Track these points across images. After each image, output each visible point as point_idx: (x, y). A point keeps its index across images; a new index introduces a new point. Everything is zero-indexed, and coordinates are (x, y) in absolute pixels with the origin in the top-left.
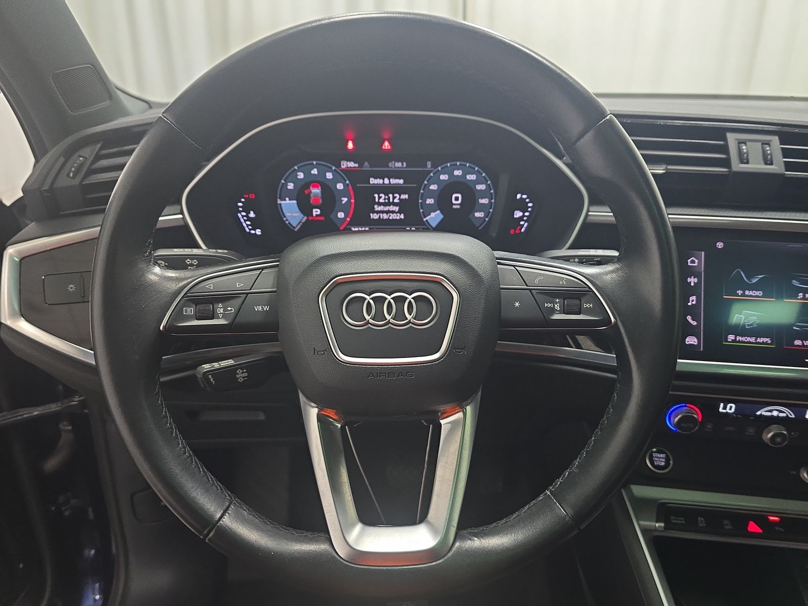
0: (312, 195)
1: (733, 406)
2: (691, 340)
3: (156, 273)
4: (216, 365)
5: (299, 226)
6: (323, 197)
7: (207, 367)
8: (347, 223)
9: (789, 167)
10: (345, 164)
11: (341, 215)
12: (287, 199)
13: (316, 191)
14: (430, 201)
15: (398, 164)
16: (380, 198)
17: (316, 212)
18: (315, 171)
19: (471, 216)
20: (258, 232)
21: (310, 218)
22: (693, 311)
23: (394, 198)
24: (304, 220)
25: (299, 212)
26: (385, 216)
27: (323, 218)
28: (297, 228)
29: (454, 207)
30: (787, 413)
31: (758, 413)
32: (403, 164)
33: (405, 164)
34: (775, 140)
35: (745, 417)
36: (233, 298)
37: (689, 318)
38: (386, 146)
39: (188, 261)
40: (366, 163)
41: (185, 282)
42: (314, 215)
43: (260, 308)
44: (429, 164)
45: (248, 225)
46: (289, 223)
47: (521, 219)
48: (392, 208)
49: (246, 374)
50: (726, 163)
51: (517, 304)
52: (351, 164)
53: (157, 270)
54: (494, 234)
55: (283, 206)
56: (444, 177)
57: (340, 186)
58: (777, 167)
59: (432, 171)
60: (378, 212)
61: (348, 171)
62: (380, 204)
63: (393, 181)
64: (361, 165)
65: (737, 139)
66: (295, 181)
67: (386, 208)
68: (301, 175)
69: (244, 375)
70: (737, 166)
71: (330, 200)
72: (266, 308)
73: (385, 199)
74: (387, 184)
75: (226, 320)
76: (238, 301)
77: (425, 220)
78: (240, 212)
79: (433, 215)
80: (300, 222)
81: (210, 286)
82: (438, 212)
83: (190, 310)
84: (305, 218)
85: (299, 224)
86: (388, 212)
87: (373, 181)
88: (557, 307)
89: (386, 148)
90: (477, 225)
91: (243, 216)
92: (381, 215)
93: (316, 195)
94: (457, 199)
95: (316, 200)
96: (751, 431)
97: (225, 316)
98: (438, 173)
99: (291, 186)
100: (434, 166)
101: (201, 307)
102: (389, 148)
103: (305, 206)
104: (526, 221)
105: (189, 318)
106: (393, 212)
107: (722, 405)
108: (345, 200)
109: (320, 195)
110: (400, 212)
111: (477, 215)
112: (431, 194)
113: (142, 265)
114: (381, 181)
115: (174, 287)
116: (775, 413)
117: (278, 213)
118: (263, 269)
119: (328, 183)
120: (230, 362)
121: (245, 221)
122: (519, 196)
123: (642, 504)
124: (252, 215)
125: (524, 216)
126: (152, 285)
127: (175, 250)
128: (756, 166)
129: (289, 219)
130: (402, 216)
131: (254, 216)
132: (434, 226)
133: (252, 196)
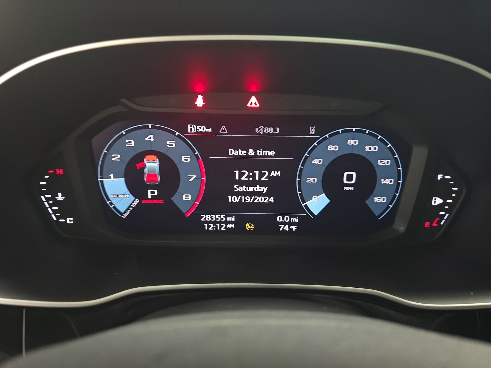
0: (146, 171)
5: (129, 212)
6: (162, 173)
10: (193, 129)
12: (112, 176)
13: (152, 165)
14: (311, 180)
15: (269, 130)
16: (241, 175)
18: (150, 138)
19: (368, 202)
20: (69, 221)
21: (144, 201)
23: (261, 175)
24: (135, 204)
25: (129, 193)
26: (249, 200)
27: (161, 201)
28: (126, 215)
29: (347, 188)
32: (275, 130)
33: (278, 129)
38: (253, 103)
40: (223, 128)
42: (149, 197)
44: (312, 130)
45: (54, 212)
46: (114, 207)
47: (440, 207)
48: (258, 189)
52: (203, 129)
54: (402, 229)
55: (105, 185)
57: (186, 158)
59: (315, 140)
60: (238, 194)
61: (197, 138)
62: (241, 183)
63: (260, 153)
64: (216, 130)
67: (251, 189)
68: (131, 143)
73: (248, 177)
74: (252, 156)
77: (304, 205)
78: (44, 194)
79: (315, 199)
80: (130, 206)
82: (324, 194)
84: (137, 201)
85: (128, 209)
86: (251, 194)
87: (232, 152)
89: (253, 105)
90: (377, 213)
91: (48, 199)
92: (243, 197)
94: (350, 178)
95: (152, 176)
98: (325, 142)
100: (320, 132)
102: (258, 105)
103: (136, 185)
104: (446, 211)
106: (260, 194)
109: (157, 171)
110: (268, 194)
111: (377, 199)
112: (314, 171)
114: (244, 152)
119: (169, 154)
121: (51, 206)
122: (440, 177)
124: (60, 197)
125: (445, 203)
129: (113, 202)
130: (272, 200)
131: (63, 198)
132: (316, 213)
133: (60, 172)
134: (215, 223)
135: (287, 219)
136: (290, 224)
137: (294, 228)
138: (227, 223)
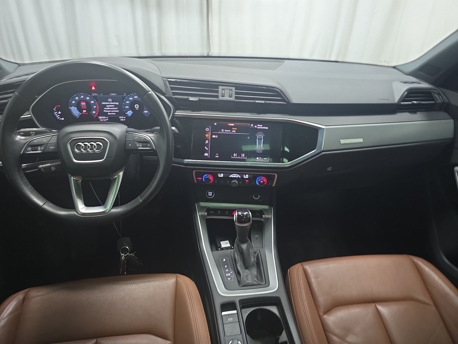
1: (222, 174)
2: (206, 154)
3: (19, 138)
4: (44, 165)
6: (86, 106)
7: (41, 166)
8: (97, 115)
9: (236, 98)
10: (94, 94)
11: (94, 112)
12: (73, 107)
13: (83, 104)
14: (127, 107)
15: (113, 94)
17: (84, 111)
18: (82, 97)
19: (143, 112)
20: (63, 119)
21: (83, 113)
22: (207, 145)
25: (78, 111)
27: (87, 113)
28: (78, 117)
29: (136, 109)
30: (238, 176)
31: (230, 176)
33: (116, 94)
34: (234, 88)
35: (226, 178)
36: (43, 145)
37: (206, 147)
39: (31, 133)
40: (101, 94)
41: (28, 140)
43: (52, 147)
44: (125, 94)
45: (59, 117)
49: (55, 168)
50: (217, 97)
51: (130, 145)
52: (96, 94)
53: (19, 137)
55: (72, 109)
56: (131, 99)
57: (92, 102)
58: (233, 99)
61: (95, 97)
64: (99, 95)
65: (222, 89)
66: (75, 100)
68: (77, 98)
69: (54, 168)
70: (221, 98)
71: (89, 107)
72: (54, 147)
75: (41, 151)
76: (45, 146)
77: (126, 113)
78: (55, 112)
79: (129, 112)
81: (36, 141)
82: (131, 111)
83: (30, 149)
84: (81, 113)
85: (78, 115)
88: (141, 146)
90: (146, 115)
93: (83, 105)
94: (137, 106)
95: (84, 107)
96: (228, 182)
97: (41, 150)
98: (129, 97)
99: (74, 102)
100: (127, 95)
101: (33, 148)
103: (80, 109)
105: (30, 151)
106: (110, 112)
107: (219, 174)
108: (95, 107)
111: (145, 112)
112: (127, 105)
113: (14, 136)
115: (24, 141)
116: (235, 176)
117: (70, 112)
118: (53, 136)
119: (88, 101)
120: (49, 164)
123: (202, 208)
124: (60, 113)
126: (17, 141)
127: (27, 129)
128: (226, 98)
129: (74, 114)
131: (61, 113)
132: (130, 116)
133: (59, 106)
134: (103, 119)
135: (122, 117)
136: (123, 119)
137: (125, 120)
138: (106, 119)
